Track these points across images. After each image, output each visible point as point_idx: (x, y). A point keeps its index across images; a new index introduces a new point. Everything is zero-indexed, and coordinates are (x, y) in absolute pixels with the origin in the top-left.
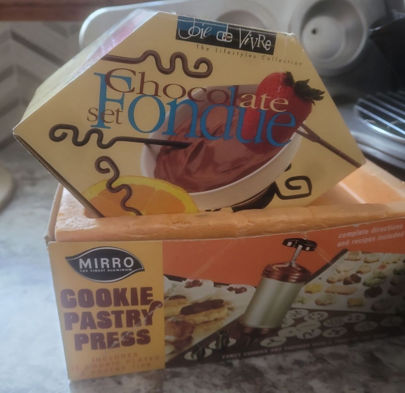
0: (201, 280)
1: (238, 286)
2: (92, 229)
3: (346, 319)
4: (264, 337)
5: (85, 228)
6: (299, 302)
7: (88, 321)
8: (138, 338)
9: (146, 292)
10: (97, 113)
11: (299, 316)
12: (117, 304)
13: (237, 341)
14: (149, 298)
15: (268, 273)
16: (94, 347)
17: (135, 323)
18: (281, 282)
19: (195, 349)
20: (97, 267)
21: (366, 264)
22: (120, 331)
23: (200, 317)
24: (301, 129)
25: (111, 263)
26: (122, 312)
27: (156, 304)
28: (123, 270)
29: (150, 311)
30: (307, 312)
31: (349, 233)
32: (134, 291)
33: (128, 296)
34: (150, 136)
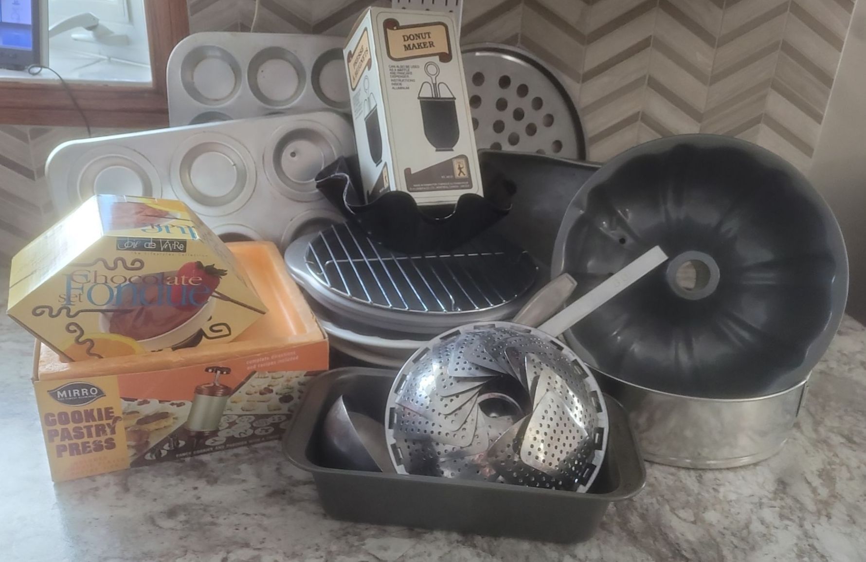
0: (149, 400)
1: (178, 402)
2: (65, 371)
3: (270, 420)
4: (207, 438)
5: (61, 370)
6: (228, 410)
7: (66, 435)
8: (106, 444)
9: (108, 411)
10: (65, 297)
11: (231, 421)
12: (87, 421)
13: (186, 442)
14: (111, 415)
15: (199, 391)
16: (72, 454)
17: (103, 434)
18: (211, 397)
19: (152, 451)
20: (70, 395)
21: (273, 380)
22: (91, 440)
23: (152, 426)
24: (214, 294)
25: (81, 392)
26: (92, 426)
27: (117, 419)
28: (90, 397)
29: (113, 423)
30: (236, 417)
31: (253, 360)
32: (99, 410)
33: (95, 414)
34: (104, 308)
